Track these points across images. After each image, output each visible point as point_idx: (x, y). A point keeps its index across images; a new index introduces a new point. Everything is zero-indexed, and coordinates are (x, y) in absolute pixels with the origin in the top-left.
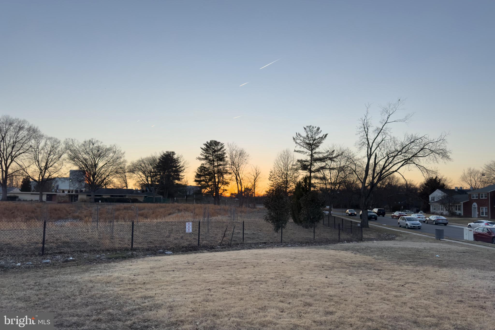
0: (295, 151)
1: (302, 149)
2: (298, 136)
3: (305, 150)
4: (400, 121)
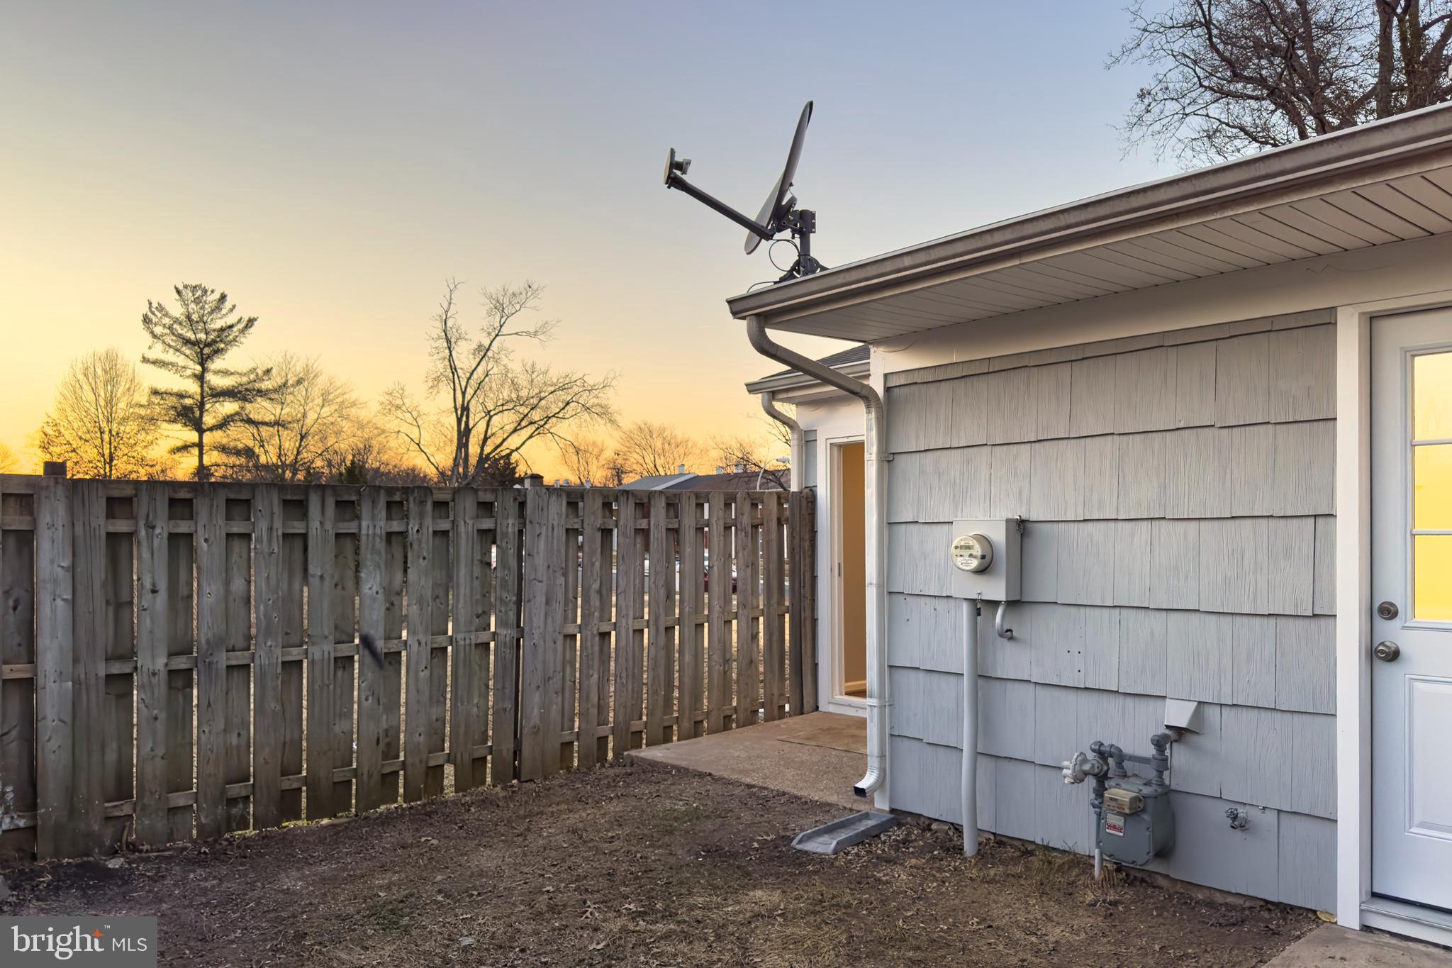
0: (145, 360)
1: (171, 356)
2: (157, 313)
3: (181, 360)
4: (528, 334)
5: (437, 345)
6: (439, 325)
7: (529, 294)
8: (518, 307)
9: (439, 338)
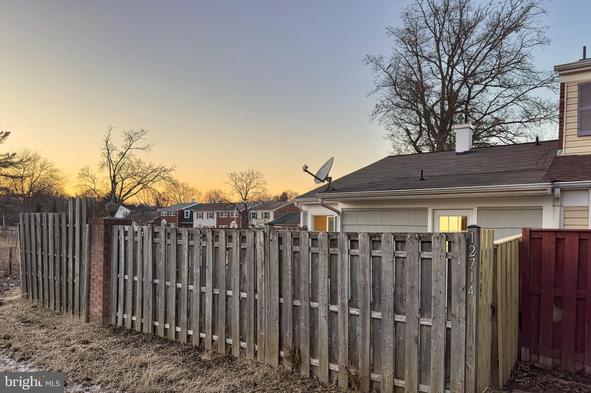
4: (141, 149)
5: (104, 151)
6: (105, 143)
7: (143, 133)
8: (137, 138)
9: (105, 149)
